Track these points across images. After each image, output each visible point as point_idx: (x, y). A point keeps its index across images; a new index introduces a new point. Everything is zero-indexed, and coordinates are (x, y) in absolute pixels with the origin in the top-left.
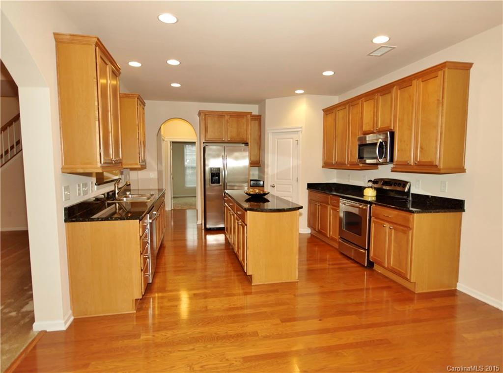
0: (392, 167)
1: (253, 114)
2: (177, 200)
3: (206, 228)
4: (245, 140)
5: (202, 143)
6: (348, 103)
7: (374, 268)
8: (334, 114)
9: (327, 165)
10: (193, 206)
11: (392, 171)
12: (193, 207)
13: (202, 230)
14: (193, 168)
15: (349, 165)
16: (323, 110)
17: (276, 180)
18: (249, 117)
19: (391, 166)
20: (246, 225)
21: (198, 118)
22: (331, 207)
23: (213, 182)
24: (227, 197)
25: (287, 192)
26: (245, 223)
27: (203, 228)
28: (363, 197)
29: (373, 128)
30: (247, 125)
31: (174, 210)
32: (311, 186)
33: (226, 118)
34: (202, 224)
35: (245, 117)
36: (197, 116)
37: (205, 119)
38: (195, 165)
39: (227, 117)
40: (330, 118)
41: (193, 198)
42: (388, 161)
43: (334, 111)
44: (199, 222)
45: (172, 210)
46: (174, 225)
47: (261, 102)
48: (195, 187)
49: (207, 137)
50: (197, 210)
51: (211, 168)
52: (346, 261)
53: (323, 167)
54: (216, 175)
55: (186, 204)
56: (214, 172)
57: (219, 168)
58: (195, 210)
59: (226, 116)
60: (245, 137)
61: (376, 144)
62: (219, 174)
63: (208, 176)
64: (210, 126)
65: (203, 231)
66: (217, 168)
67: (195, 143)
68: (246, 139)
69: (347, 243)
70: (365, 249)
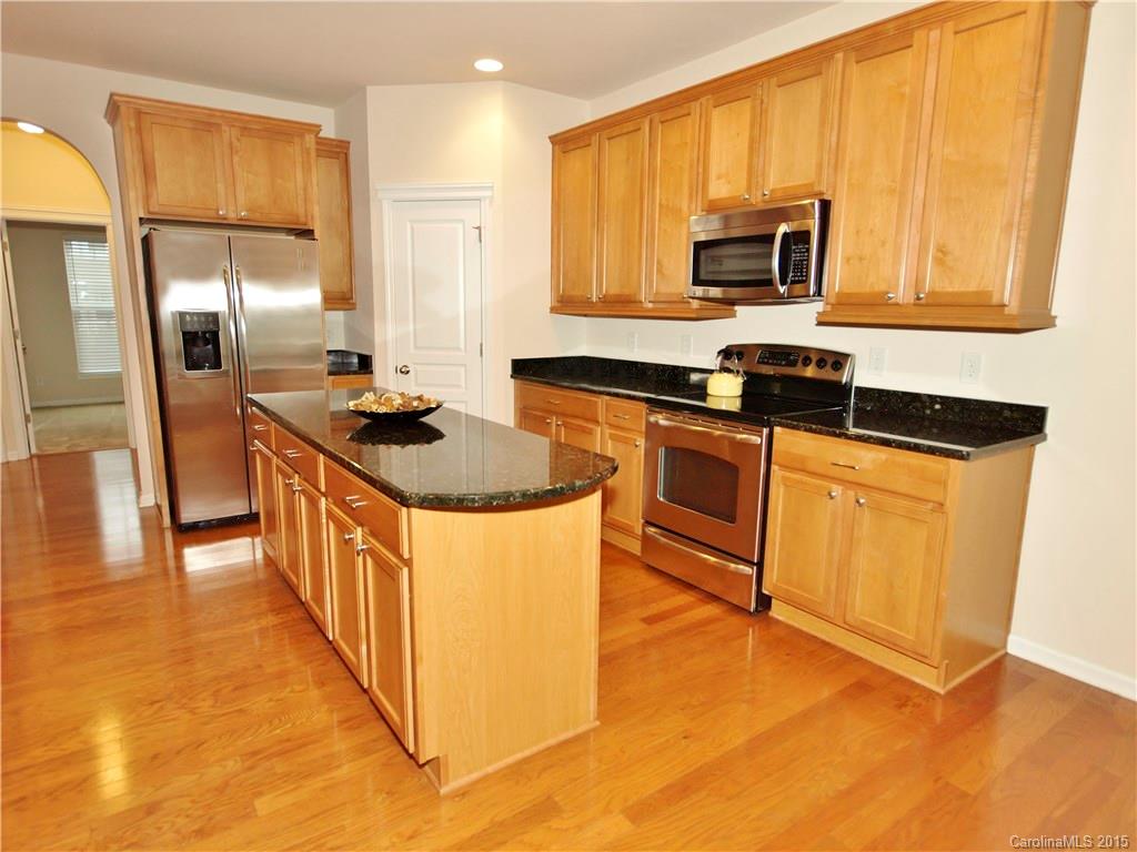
0: (821, 310)
1: (322, 135)
2: (50, 420)
3: (181, 525)
4: (302, 219)
5: (136, 223)
6: (649, 112)
7: (771, 613)
8: (592, 151)
9: (568, 304)
10: (116, 438)
11: (820, 324)
12: (116, 441)
13: (161, 530)
14: (102, 315)
15: (650, 305)
16: (552, 138)
17: (412, 351)
18: (310, 140)
19: (818, 306)
20: (408, 563)
21: (109, 128)
22: (608, 431)
23: (192, 364)
24: (261, 422)
25: (454, 386)
26: (400, 557)
27: (167, 521)
28: (704, 400)
29: (749, 189)
30: (307, 170)
31: (38, 457)
32: (522, 368)
33: (226, 136)
34: (158, 507)
35: (296, 140)
36: (104, 121)
37: (139, 130)
38: (110, 304)
39: (228, 133)
40: (579, 162)
41: (114, 409)
42: (811, 293)
43: (595, 139)
44: (149, 500)
45: (32, 457)
46: (46, 507)
47: (347, 95)
48: (120, 374)
49: (153, 201)
50: (134, 453)
51: (182, 315)
52: (684, 598)
53: (553, 310)
54: (202, 340)
55: (87, 431)
56: (196, 328)
57: (214, 317)
58: (127, 453)
59: (225, 128)
60: (301, 211)
61: (770, 239)
62: (215, 334)
63: (172, 342)
64: (161, 158)
65: (169, 536)
66: (207, 315)
67: (101, 230)
68: (306, 216)
69: (679, 543)
70: (750, 563)
